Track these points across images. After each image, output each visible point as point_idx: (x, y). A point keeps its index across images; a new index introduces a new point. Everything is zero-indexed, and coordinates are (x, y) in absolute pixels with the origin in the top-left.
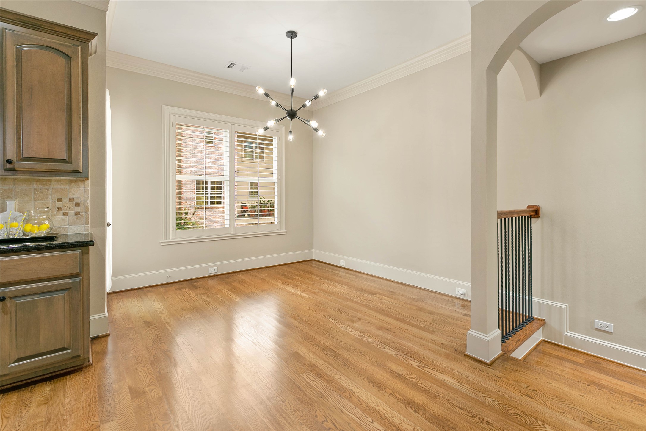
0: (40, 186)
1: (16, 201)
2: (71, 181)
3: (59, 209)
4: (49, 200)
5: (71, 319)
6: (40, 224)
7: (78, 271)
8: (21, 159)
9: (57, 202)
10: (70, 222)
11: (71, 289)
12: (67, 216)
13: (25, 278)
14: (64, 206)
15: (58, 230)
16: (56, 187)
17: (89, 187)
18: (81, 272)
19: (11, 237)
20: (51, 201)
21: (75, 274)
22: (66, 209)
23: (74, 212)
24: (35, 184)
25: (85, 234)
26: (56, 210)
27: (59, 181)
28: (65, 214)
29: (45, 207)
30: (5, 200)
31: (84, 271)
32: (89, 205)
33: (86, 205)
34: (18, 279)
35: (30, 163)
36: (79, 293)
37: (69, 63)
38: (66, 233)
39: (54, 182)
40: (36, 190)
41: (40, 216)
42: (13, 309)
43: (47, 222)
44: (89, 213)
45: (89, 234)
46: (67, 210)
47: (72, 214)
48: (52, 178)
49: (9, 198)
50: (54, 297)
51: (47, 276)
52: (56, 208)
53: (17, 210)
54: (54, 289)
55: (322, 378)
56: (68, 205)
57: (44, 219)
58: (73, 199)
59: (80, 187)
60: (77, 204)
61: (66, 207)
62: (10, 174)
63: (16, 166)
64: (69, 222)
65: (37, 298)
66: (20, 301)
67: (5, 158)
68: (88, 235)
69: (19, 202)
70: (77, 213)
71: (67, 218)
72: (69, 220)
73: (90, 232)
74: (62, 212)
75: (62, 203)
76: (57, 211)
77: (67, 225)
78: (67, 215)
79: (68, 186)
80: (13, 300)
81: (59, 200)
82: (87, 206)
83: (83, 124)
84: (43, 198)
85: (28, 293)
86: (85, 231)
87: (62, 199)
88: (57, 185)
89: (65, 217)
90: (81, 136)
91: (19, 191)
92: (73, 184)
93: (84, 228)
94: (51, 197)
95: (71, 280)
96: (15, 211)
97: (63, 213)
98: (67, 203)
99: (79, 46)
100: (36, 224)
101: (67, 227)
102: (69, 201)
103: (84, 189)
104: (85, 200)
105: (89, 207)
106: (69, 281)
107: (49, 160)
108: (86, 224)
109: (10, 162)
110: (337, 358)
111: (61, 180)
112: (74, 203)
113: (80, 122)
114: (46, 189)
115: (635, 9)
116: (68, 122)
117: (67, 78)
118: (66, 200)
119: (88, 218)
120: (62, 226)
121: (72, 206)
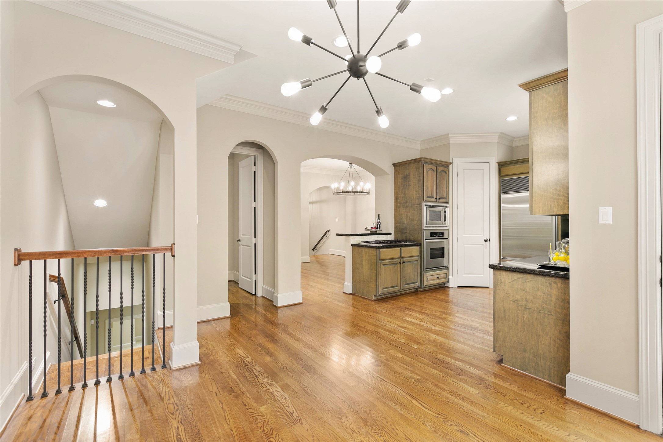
55: (321, 353)
110: (306, 364)
115: (114, 105)
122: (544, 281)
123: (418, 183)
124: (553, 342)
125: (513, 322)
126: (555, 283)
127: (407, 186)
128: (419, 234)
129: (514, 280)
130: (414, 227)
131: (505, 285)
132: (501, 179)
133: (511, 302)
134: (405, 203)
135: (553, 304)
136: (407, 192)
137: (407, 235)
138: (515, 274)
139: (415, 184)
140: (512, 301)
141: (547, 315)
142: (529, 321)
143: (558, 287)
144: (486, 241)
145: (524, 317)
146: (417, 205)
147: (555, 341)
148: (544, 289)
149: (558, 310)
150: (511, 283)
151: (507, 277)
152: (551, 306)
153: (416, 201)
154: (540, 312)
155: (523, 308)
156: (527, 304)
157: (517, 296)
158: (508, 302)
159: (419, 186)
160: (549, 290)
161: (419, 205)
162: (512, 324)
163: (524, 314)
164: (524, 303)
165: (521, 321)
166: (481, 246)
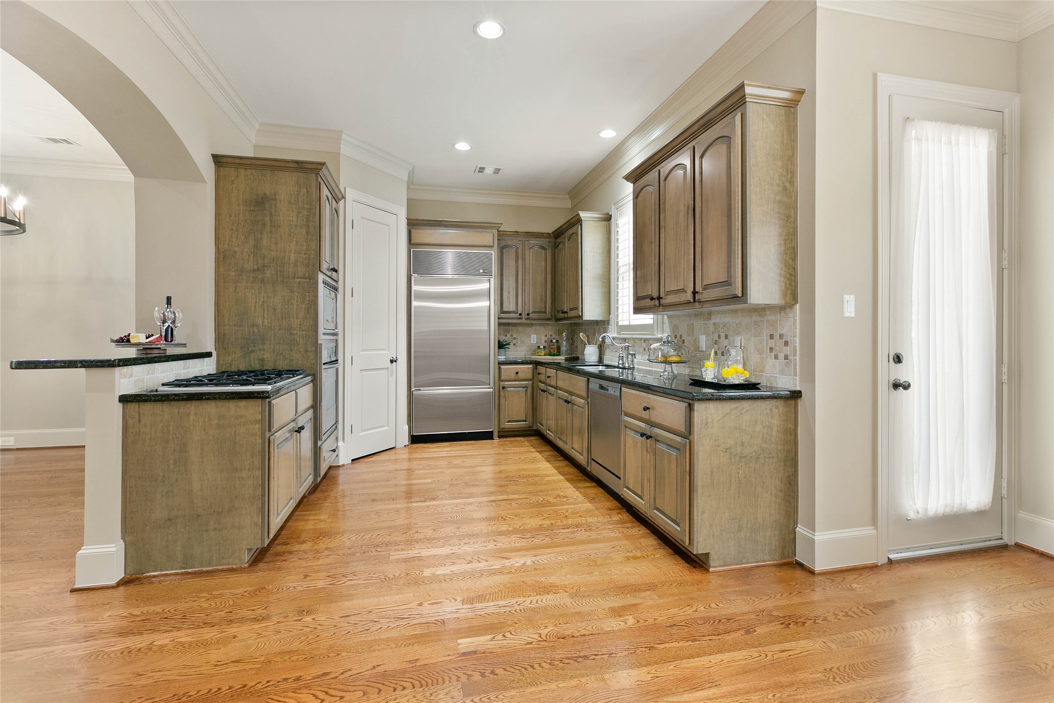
0: (758, 318)
3: (771, 349)
7: (684, 430)
8: (703, 288)
9: (770, 339)
11: (680, 451)
13: (660, 422)
14: (775, 345)
15: (769, 380)
16: (769, 318)
17: (798, 315)
18: (687, 433)
20: (765, 339)
22: (776, 350)
23: (784, 354)
24: (754, 316)
26: (769, 351)
28: (776, 357)
32: (797, 345)
33: (795, 344)
34: (657, 421)
35: (708, 292)
36: (685, 460)
38: (776, 385)
39: (768, 311)
44: (797, 358)
46: (778, 352)
47: (781, 357)
50: (672, 454)
51: (669, 425)
52: (769, 348)
54: (672, 443)
56: (778, 344)
58: (783, 335)
59: (789, 316)
60: (786, 344)
61: (777, 347)
63: (701, 297)
65: (665, 448)
66: (658, 446)
70: (786, 357)
72: (779, 367)
74: (773, 354)
75: (774, 340)
77: (777, 374)
78: (778, 359)
79: (778, 316)
80: (655, 442)
81: (771, 336)
82: (795, 347)
85: (661, 440)
87: (773, 334)
89: (776, 362)
92: (782, 313)
93: (793, 381)
94: (765, 332)
98: (778, 342)
99: (736, 115)
102: (779, 338)
103: (794, 318)
104: (794, 337)
105: (798, 348)
107: (718, 284)
108: (794, 375)
112: (784, 340)
114: (762, 321)
116: (729, 229)
117: (728, 169)
118: (776, 337)
119: (797, 366)
120: (773, 374)
121: (782, 345)
122: (764, 407)
123: (305, 223)
124: (774, 498)
125: (723, 488)
126: (777, 407)
127: (264, 225)
128: (307, 351)
129: (726, 414)
130: (291, 334)
131: (712, 427)
132: (412, 250)
133: (722, 454)
134: (261, 269)
135: (774, 440)
136: (265, 242)
137: (267, 356)
138: (728, 404)
139: (296, 226)
140: (722, 451)
141: (767, 460)
142: (745, 477)
143: (779, 412)
144: (392, 361)
145: (738, 473)
146: (301, 278)
147: (776, 497)
148: (764, 420)
149: (780, 448)
150: (722, 420)
151: (716, 412)
152: (771, 444)
153: (300, 269)
154: (759, 458)
155: (738, 459)
156: (743, 450)
157: (729, 442)
158: (717, 456)
159: (307, 233)
160: (770, 420)
161: (310, 279)
162: (723, 491)
163: (739, 469)
164: (739, 449)
165: (735, 480)
166: (385, 371)
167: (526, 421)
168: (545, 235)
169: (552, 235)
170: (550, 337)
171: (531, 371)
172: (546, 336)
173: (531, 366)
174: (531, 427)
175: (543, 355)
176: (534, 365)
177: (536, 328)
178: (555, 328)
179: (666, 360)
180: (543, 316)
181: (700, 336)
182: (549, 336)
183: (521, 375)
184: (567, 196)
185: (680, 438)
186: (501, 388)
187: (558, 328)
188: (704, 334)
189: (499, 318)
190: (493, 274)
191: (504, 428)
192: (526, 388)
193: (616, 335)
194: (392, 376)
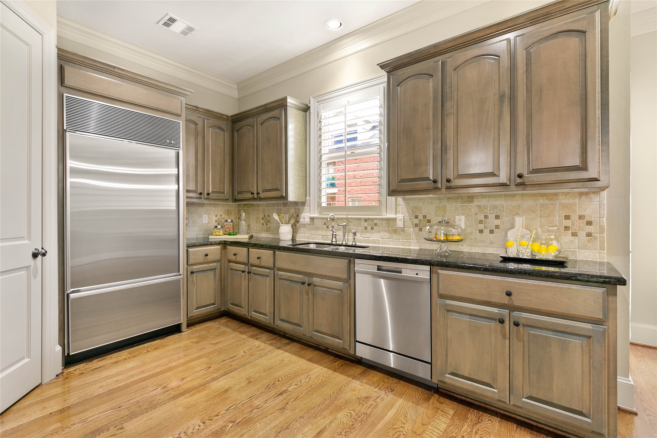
0: (547, 202)
1: (523, 218)
2: (581, 194)
3: (567, 228)
4: (556, 217)
5: (591, 378)
6: (548, 245)
7: (601, 317)
8: (531, 172)
9: (565, 219)
10: (580, 245)
11: (591, 338)
12: (577, 238)
13: (538, 307)
14: (573, 224)
15: (565, 254)
16: (563, 201)
17: (605, 200)
18: (605, 319)
19: (521, 257)
20: (558, 219)
21: (597, 320)
22: (575, 228)
23: (585, 232)
24: (541, 199)
25: (600, 263)
26: (563, 229)
27: (567, 194)
28: (574, 234)
29: (551, 225)
30: (514, 216)
31: (610, 319)
32: (605, 224)
33: (601, 224)
34: (531, 306)
35: (540, 175)
36: (603, 348)
37: (584, 40)
38: (575, 258)
39: (561, 196)
40: (542, 205)
41: (548, 235)
42: (526, 339)
43: (555, 243)
44: (605, 235)
45: (606, 263)
46: (576, 230)
47: (582, 234)
48: (559, 192)
49: (517, 214)
50: (570, 341)
51: (561, 311)
52: (563, 227)
53: (524, 228)
54: (569, 330)
56: (577, 224)
57: (552, 240)
58: (584, 216)
59: (593, 201)
60: (589, 223)
61: (575, 226)
62: (520, 189)
63: (526, 180)
64: (578, 244)
65: (550, 335)
66: (533, 332)
67: (516, 172)
68: (604, 264)
69: (526, 219)
70: (589, 235)
71: (576, 240)
72: (578, 242)
73: (606, 261)
74: (570, 232)
75: (570, 220)
76: (565, 230)
77: (576, 248)
78: (577, 236)
79: (577, 200)
80: (526, 328)
81: (567, 217)
82: (602, 226)
83: (602, 115)
84: (549, 215)
85: (540, 326)
86: (600, 259)
87: (570, 216)
88: (564, 199)
89: (574, 238)
90: (599, 131)
91: (526, 207)
92: (584, 198)
93: (598, 254)
94: (558, 213)
95: (592, 326)
96: (523, 228)
97: (572, 233)
98: (576, 222)
99: (596, 11)
100: (544, 244)
101: (576, 251)
102: (579, 219)
103: (598, 204)
104: (600, 217)
105: (605, 227)
106: (589, 326)
107: (559, 168)
108: (600, 249)
109: (520, 176)
111: (569, 193)
112: (585, 221)
113: (598, 112)
114: (552, 204)
116: (582, 117)
117: (580, 61)
118: (575, 217)
119: (604, 241)
120: (570, 249)
121: (582, 225)
132: (64, 94)
166: (24, 272)
167: (214, 304)
168: (224, 117)
169: (230, 118)
170: (220, 217)
171: (219, 252)
172: (216, 216)
173: (219, 247)
174: (220, 309)
175: (222, 234)
176: (222, 245)
177: (208, 208)
178: (224, 208)
179: (447, 239)
180: (221, 196)
181: (457, 218)
182: (218, 216)
183: (210, 258)
184: (235, 86)
185: (590, 324)
186: (189, 273)
187: (227, 208)
188: (463, 215)
189: (187, 197)
190: (181, 146)
191: (192, 316)
192: (214, 270)
193: (316, 216)
194: (35, 277)
